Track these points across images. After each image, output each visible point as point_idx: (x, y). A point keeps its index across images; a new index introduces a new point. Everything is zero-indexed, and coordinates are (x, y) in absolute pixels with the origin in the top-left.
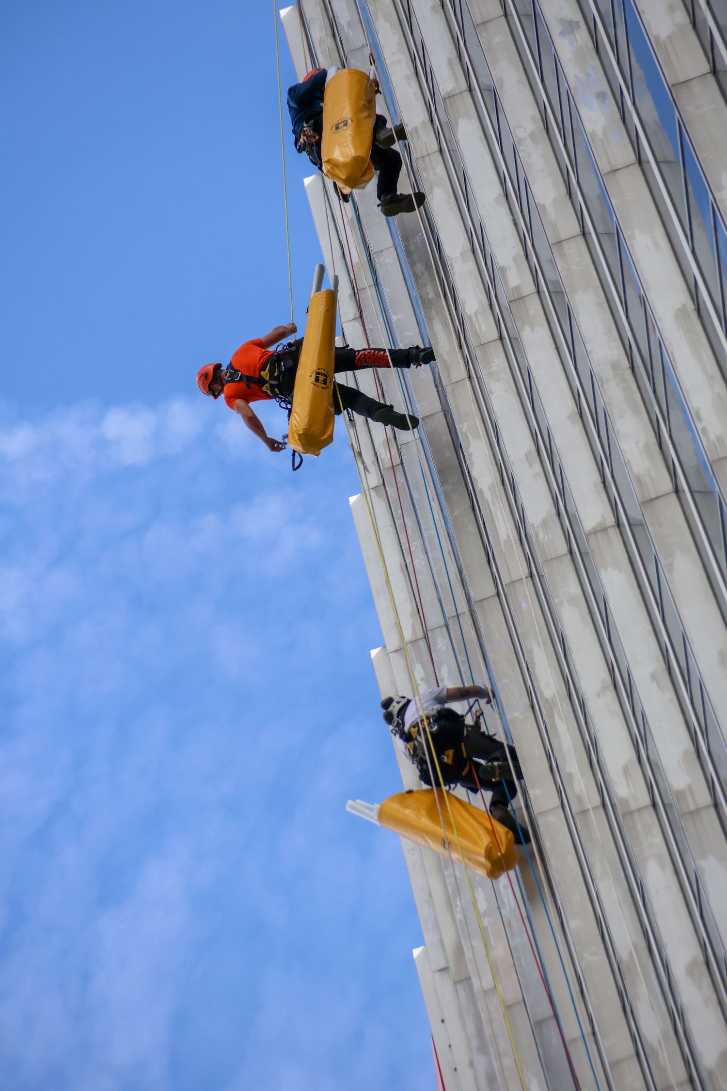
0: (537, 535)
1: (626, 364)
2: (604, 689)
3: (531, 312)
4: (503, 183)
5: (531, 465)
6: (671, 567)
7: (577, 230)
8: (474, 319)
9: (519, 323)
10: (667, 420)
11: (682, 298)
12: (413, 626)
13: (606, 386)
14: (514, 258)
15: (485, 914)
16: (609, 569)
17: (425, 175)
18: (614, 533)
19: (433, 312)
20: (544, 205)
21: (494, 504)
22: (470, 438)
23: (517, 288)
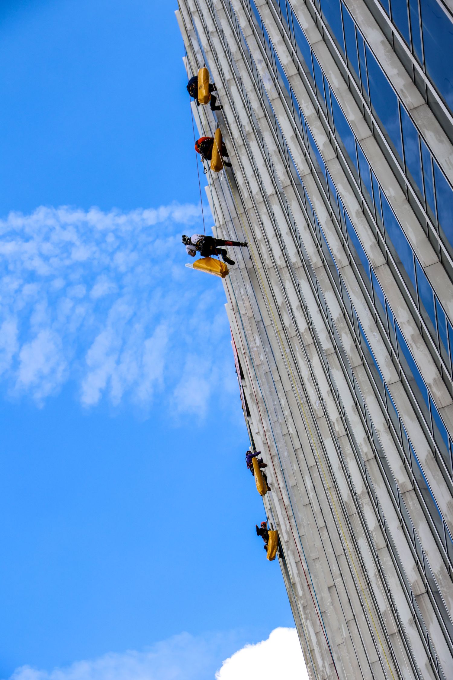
0: (255, 197)
1: (277, 151)
2: (274, 236)
3: (252, 137)
4: (243, 103)
5: (253, 178)
6: (291, 204)
7: (263, 115)
8: (237, 139)
9: (249, 140)
10: (289, 166)
11: (292, 133)
12: (223, 221)
13: (273, 157)
14: (247, 123)
15: (243, 295)
16: (274, 205)
17: (223, 101)
18: (275, 196)
19: (226, 137)
20: (255, 109)
21: (243, 188)
22: (237, 171)
23: (248, 131)
